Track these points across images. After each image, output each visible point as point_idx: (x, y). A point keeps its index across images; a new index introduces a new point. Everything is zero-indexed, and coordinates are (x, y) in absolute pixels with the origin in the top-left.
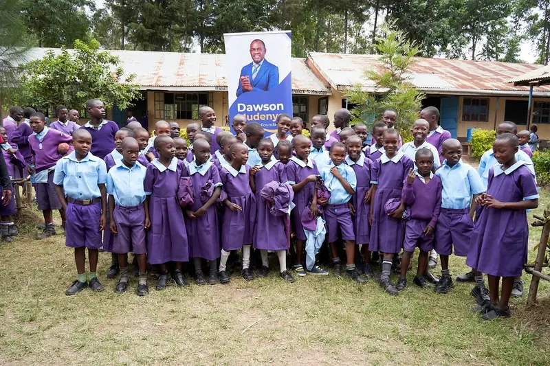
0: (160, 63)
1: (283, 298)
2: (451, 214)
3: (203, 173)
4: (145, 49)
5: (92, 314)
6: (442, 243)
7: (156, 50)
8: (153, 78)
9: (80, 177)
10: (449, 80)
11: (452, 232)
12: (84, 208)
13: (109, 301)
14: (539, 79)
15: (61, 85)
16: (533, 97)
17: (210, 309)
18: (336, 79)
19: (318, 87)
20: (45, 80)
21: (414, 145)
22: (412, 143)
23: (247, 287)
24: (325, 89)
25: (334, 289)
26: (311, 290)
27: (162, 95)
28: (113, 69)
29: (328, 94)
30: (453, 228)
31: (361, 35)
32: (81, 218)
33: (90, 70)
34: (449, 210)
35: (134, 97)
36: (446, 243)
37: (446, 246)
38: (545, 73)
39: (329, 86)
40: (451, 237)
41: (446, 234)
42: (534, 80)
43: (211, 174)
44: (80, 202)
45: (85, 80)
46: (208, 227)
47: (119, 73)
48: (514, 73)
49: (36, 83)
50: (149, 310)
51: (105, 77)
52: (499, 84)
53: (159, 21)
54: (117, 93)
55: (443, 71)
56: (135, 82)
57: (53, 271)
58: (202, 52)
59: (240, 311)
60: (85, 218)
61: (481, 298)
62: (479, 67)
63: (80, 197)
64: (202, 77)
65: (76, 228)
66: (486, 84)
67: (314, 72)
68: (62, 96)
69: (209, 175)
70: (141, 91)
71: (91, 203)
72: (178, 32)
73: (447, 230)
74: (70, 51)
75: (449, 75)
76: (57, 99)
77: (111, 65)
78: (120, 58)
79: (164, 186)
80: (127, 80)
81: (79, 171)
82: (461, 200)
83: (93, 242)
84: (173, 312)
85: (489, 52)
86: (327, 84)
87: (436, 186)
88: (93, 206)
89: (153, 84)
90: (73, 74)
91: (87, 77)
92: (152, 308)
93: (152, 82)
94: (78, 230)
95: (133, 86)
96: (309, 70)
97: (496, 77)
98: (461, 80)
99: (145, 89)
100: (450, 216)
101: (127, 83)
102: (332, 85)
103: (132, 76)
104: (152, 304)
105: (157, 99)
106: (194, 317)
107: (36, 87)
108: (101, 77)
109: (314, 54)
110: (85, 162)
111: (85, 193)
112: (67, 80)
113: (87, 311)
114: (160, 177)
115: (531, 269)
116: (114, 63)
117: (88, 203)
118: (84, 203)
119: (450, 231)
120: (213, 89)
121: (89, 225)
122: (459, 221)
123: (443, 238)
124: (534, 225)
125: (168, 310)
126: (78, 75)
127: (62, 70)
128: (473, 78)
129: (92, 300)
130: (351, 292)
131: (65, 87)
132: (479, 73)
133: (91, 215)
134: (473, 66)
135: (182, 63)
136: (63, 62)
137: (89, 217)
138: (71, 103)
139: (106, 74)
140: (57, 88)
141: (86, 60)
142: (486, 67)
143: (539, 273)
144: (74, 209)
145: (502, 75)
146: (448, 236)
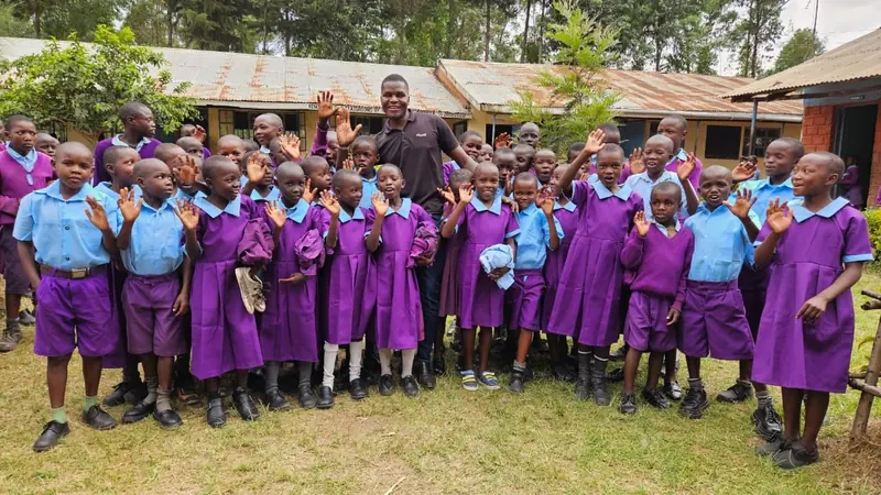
0: (226, 68)
1: (436, 431)
2: (706, 290)
3: (299, 219)
4: (203, 47)
5: (88, 483)
6: (691, 338)
7: (220, 49)
8: (216, 89)
9: (67, 228)
10: (634, 98)
11: (708, 320)
12: (73, 285)
13: (125, 454)
14: (769, 91)
15: (70, 93)
16: (757, 121)
17: (312, 461)
18: (478, 97)
19: (454, 107)
20: (44, 84)
21: (648, 179)
22: (645, 175)
23: (374, 413)
24: (464, 110)
25: (520, 413)
26: (481, 416)
27: (230, 113)
28: (154, 72)
29: (467, 117)
30: (708, 313)
31: (504, 39)
32: (68, 302)
33: (117, 71)
34: (702, 283)
35: (187, 115)
36: (698, 338)
37: (700, 342)
38: (778, 83)
39: (468, 106)
40: (705, 328)
41: (698, 323)
42: (762, 93)
43: (312, 223)
44: (67, 274)
45: (110, 86)
46: (309, 308)
47: (165, 78)
48: (717, 88)
49: (28, 88)
50: (199, 468)
51: (142, 83)
52: (701, 104)
53: (224, 10)
54: (160, 108)
55: (622, 86)
56: (188, 93)
57: (26, 396)
58: (288, 54)
59: (365, 463)
60: (77, 302)
61: (765, 427)
62: (670, 81)
63: (66, 264)
64: (289, 89)
65: (59, 320)
66: (683, 103)
67: (446, 87)
68: (72, 110)
69: (309, 223)
70: (199, 108)
71: (88, 275)
72: (252, 26)
73: (699, 317)
74: (87, 46)
75: (631, 91)
76: (64, 114)
77: (149, 65)
78: (165, 57)
79: (221, 242)
80: (176, 90)
81: (66, 217)
82: (726, 264)
83: (93, 345)
84: (244, 470)
85: (676, 64)
86: (466, 104)
87: (685, 243)
88: (91, 280)
89: (217, 96)
90: (87, 78)
91: (111, 83)
92: (205, 462)
93: (214, 94)
94: (63, 325)
95: (185, 99)
96: (439, 85)
97: (693, 94)
98: (648, 98)
99: (204, 104)
100: (705, 293)
101: (176, 94)
102: (473, 103)
103: (184, 85)
104: (207, 455)
105: (223, 120)
106: (282, 480)
107: (29, 95)
108: (135, 83)
109: (444, 61)
110: (80, 201)
111: (77, 257)
112: (78, 85)
113: (79, 478)
114: (212, 228)
115: (860, 382)
116: (155, 63)
117: (83, 275)
118: (75, 276)
119: (702, 320)
120: (306, 107)
121: (85, 314)
122: (719, 302)
123: (692, 329)
124: (866, 307)
125: (235, 467)
126: (98, 79)
127: (71, 70)
128: (665, 95)
129: (91, 454)
130: (548, 419)
131: (77, 96)
132: (671, 88)
133: (88, 296)
134: (662, 80)
135: (259, 70)
136: (73, 59)
137: (85, 298)
138: (87, 120)
139: (142, 80)
140: (64, 98)
141: (110, 58)
142: (679, 81)
143: (873, 387)
144: (54, 285)
145: (700, 91)
146: (701, 326)
